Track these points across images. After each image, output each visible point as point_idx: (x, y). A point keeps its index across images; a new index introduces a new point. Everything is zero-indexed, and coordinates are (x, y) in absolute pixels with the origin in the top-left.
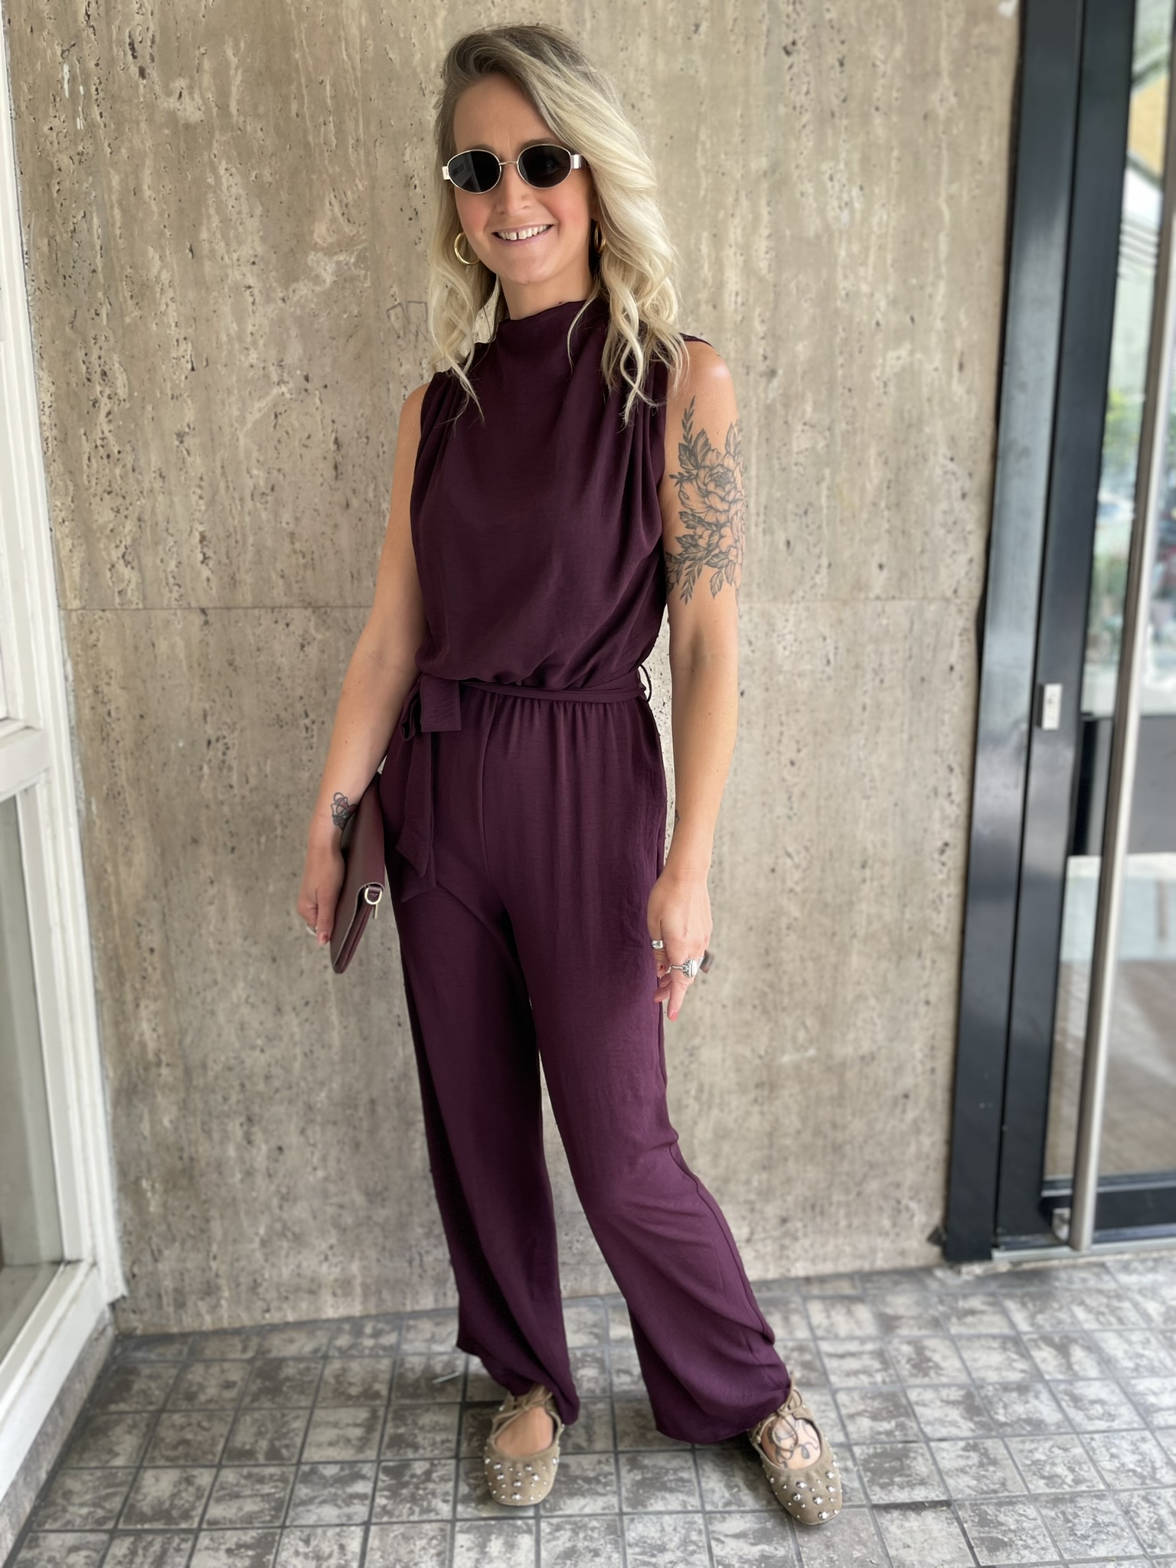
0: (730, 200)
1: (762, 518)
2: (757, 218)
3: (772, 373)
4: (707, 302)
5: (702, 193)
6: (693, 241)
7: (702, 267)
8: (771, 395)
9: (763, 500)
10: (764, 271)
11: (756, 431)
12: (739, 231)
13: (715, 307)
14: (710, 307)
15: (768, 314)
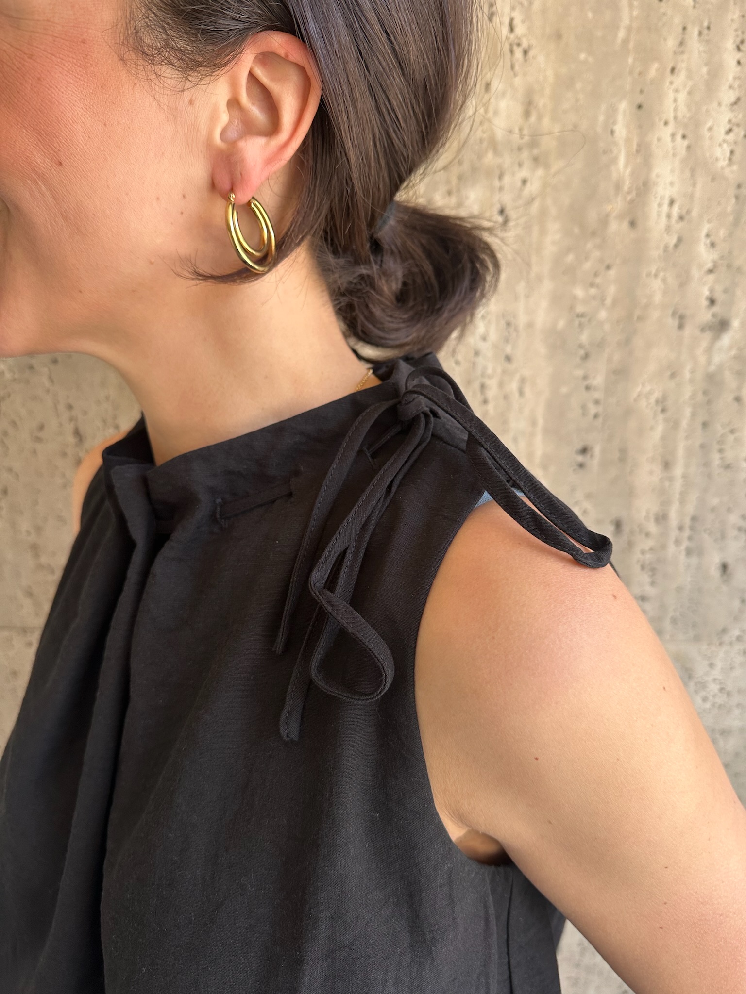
0: (671, 43)
1: (687, 533)
2: (715, 73)
3: (722, 325)
4: (621, 217)
5: (621, 34)
6: (601, 118)
7: (614, 160)
8: (717, 359)
9: (690, 509)
10: (723, 163)
11: (688, 412)
12: (682, 97)
13: (633, 224)
14: (625, 225)
15: (722, 233)
